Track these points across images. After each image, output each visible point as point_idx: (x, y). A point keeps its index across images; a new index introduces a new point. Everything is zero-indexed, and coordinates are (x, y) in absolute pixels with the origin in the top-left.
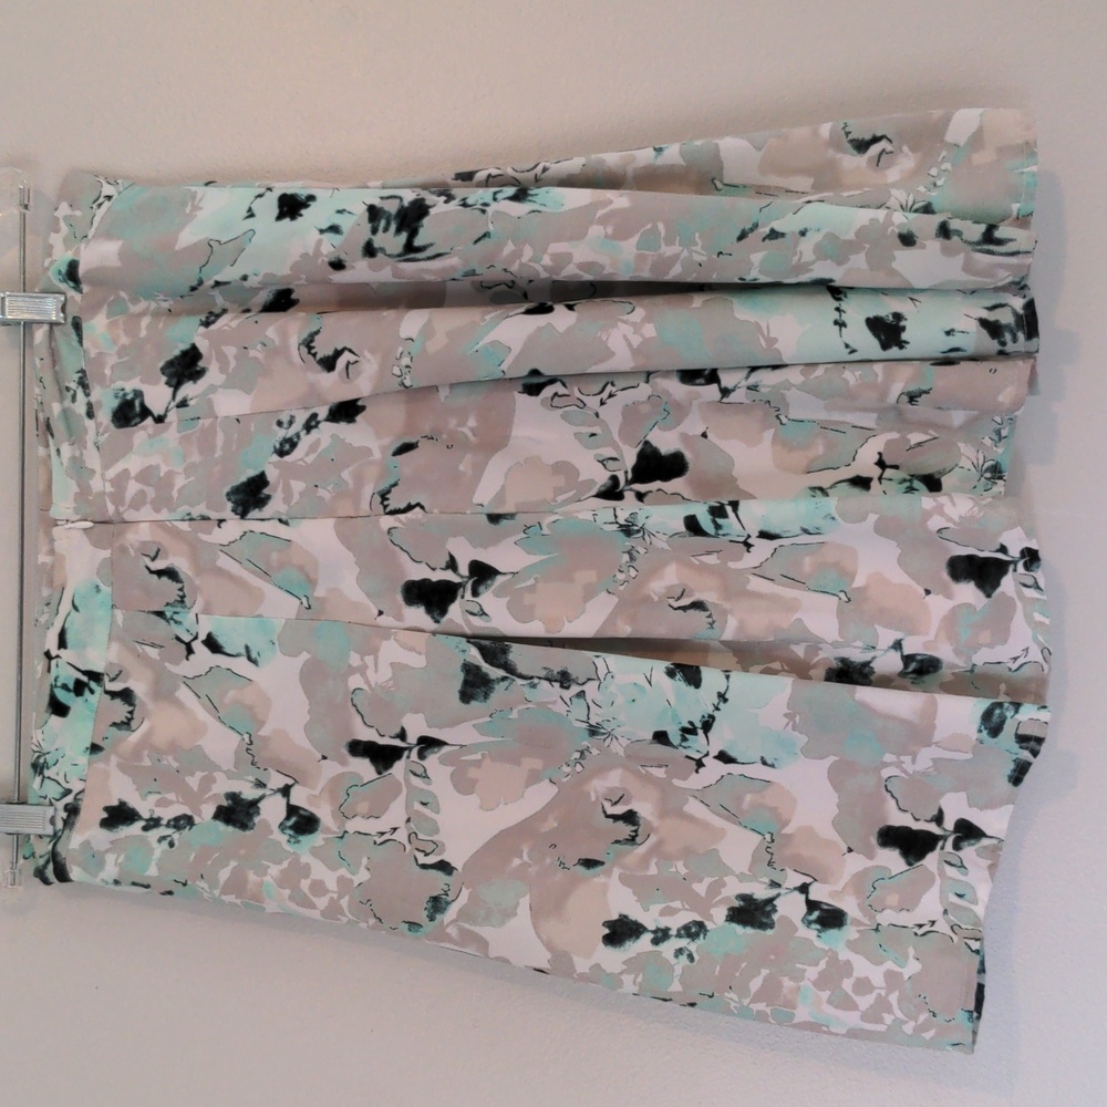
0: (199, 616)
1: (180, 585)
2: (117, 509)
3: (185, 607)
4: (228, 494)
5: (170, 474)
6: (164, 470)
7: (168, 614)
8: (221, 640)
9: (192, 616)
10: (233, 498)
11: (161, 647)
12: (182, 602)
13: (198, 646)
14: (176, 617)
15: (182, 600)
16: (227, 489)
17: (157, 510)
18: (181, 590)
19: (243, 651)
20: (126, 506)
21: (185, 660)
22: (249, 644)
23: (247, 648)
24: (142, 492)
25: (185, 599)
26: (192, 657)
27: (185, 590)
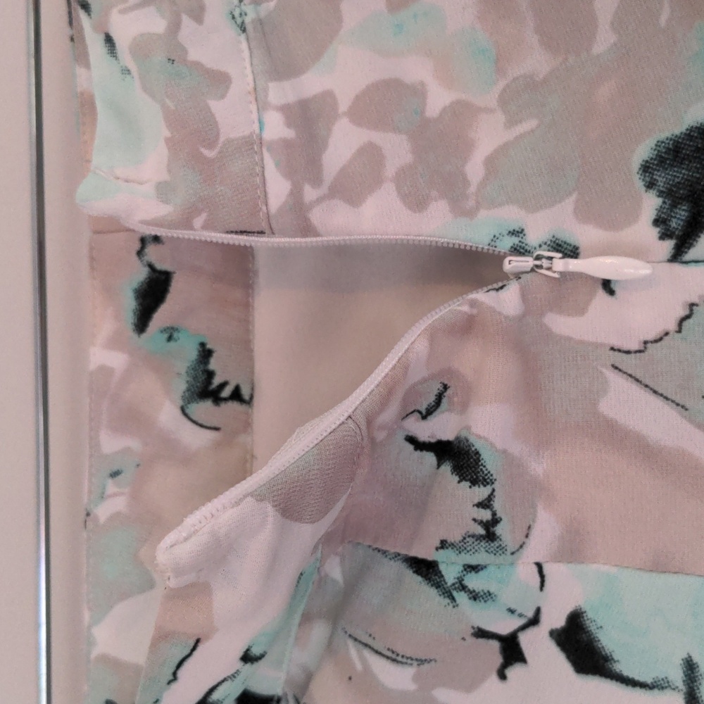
0: (547, 569)
1: (481, 492)
2: (296, 193)
3: (502, 549)
4: (646, 168)
5: (461, 113)
6: (438, 100)
7: (450, 573)
8: (609, 639)
9: (525, 572)
10: (661, 179)
11: (421, 662)
12: (490, 536)
13: (538, 645)
14: (473, 582)
15: (489, 532)
16: (644, 151)
17: (417, 203)
18: (485, 504)
19: (677, 676)
20: (324, 190)
21: (494, 677)
22: (696, 659)
23: (690, 667)
24: (371, 156)
25: (499, 530)
26: (514, 672)
27: (497, 504)
